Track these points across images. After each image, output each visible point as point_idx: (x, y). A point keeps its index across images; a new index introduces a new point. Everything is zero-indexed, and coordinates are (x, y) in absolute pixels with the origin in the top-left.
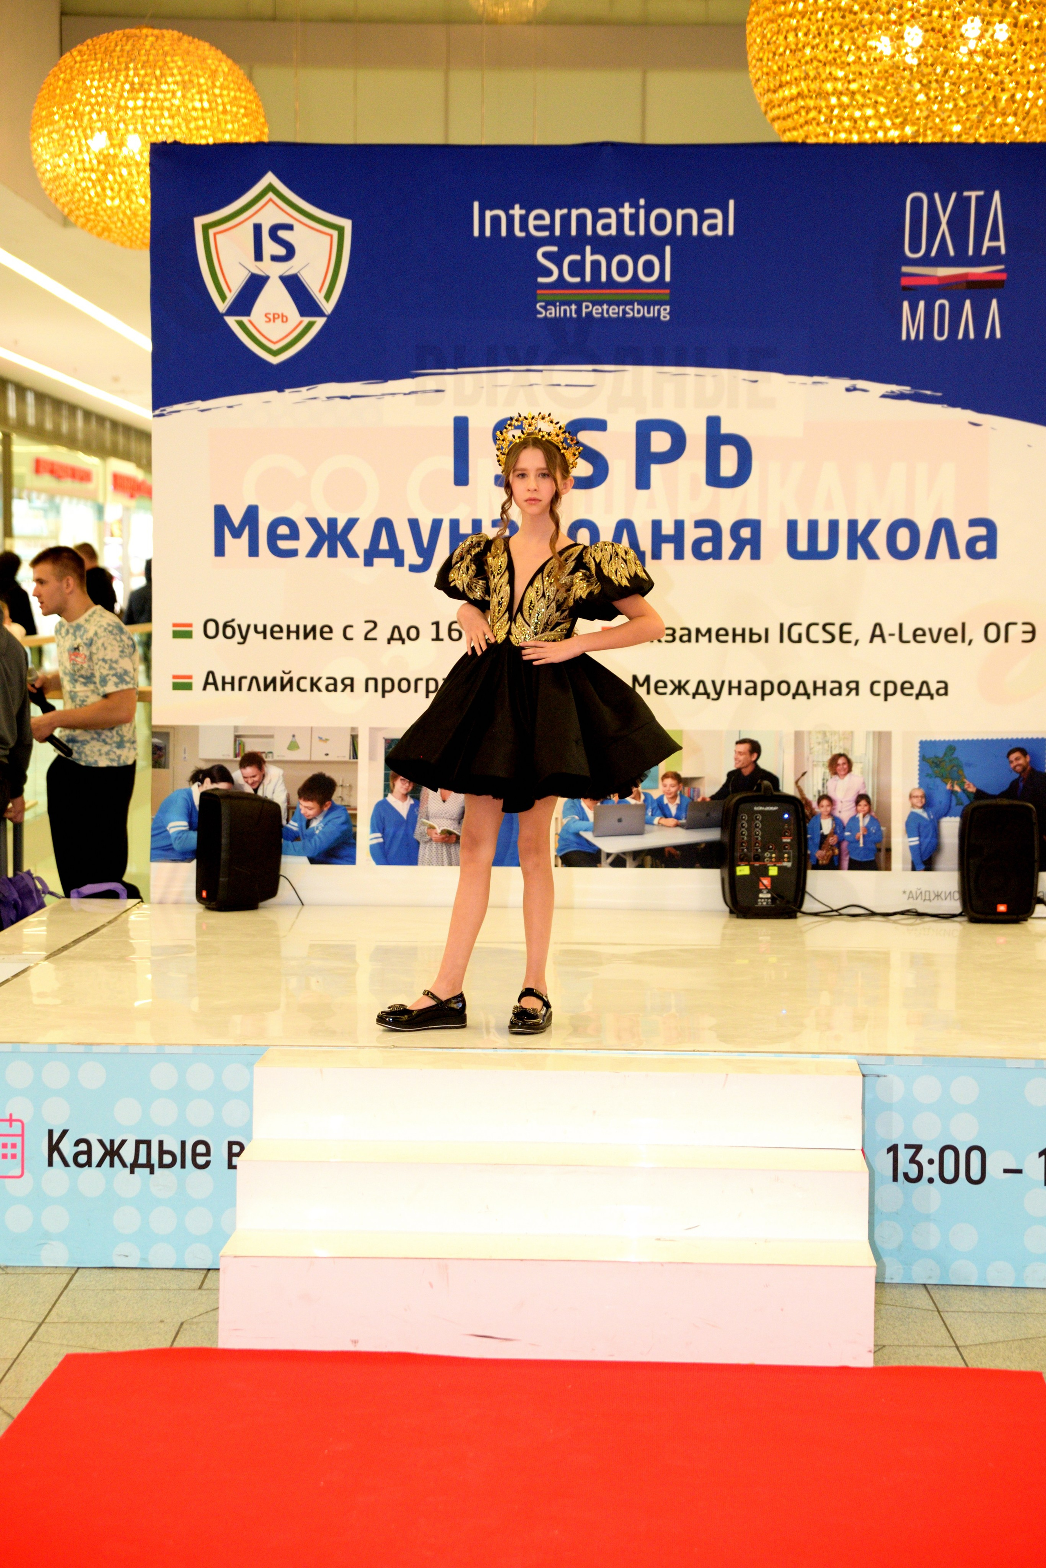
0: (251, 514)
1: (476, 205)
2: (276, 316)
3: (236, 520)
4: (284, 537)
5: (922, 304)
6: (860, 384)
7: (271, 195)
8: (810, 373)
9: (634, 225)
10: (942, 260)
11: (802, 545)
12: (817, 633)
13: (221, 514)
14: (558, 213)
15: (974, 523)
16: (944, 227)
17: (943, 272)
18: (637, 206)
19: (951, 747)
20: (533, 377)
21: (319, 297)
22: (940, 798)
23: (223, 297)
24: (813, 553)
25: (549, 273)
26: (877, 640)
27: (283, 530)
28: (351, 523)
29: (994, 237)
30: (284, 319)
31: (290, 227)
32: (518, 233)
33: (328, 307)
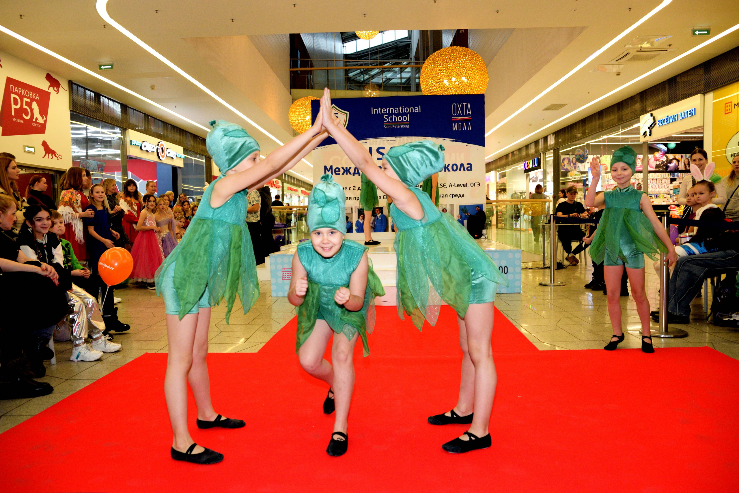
0: (331, 167)
1: (372, 108)
3: (328, 168)
4: (337, 171)
5: (456, 124)
6: (445, 139)
7: (333, 108)
8: (436, 137)
9: (402, 110)
10: (460, 116)
13: (326, 167)
14: (387, 109)
15: (468, 164)
16: (459, 110)
17: (460, 118)
18: (402, 107)
19: (465, 206)
20: (384, 139)
22: (463, 216)
25: (386, 120)
26: (451, 187)
27: (337, 170)
28: (350, 168)
29: (469, 111)
31: (337, 114)
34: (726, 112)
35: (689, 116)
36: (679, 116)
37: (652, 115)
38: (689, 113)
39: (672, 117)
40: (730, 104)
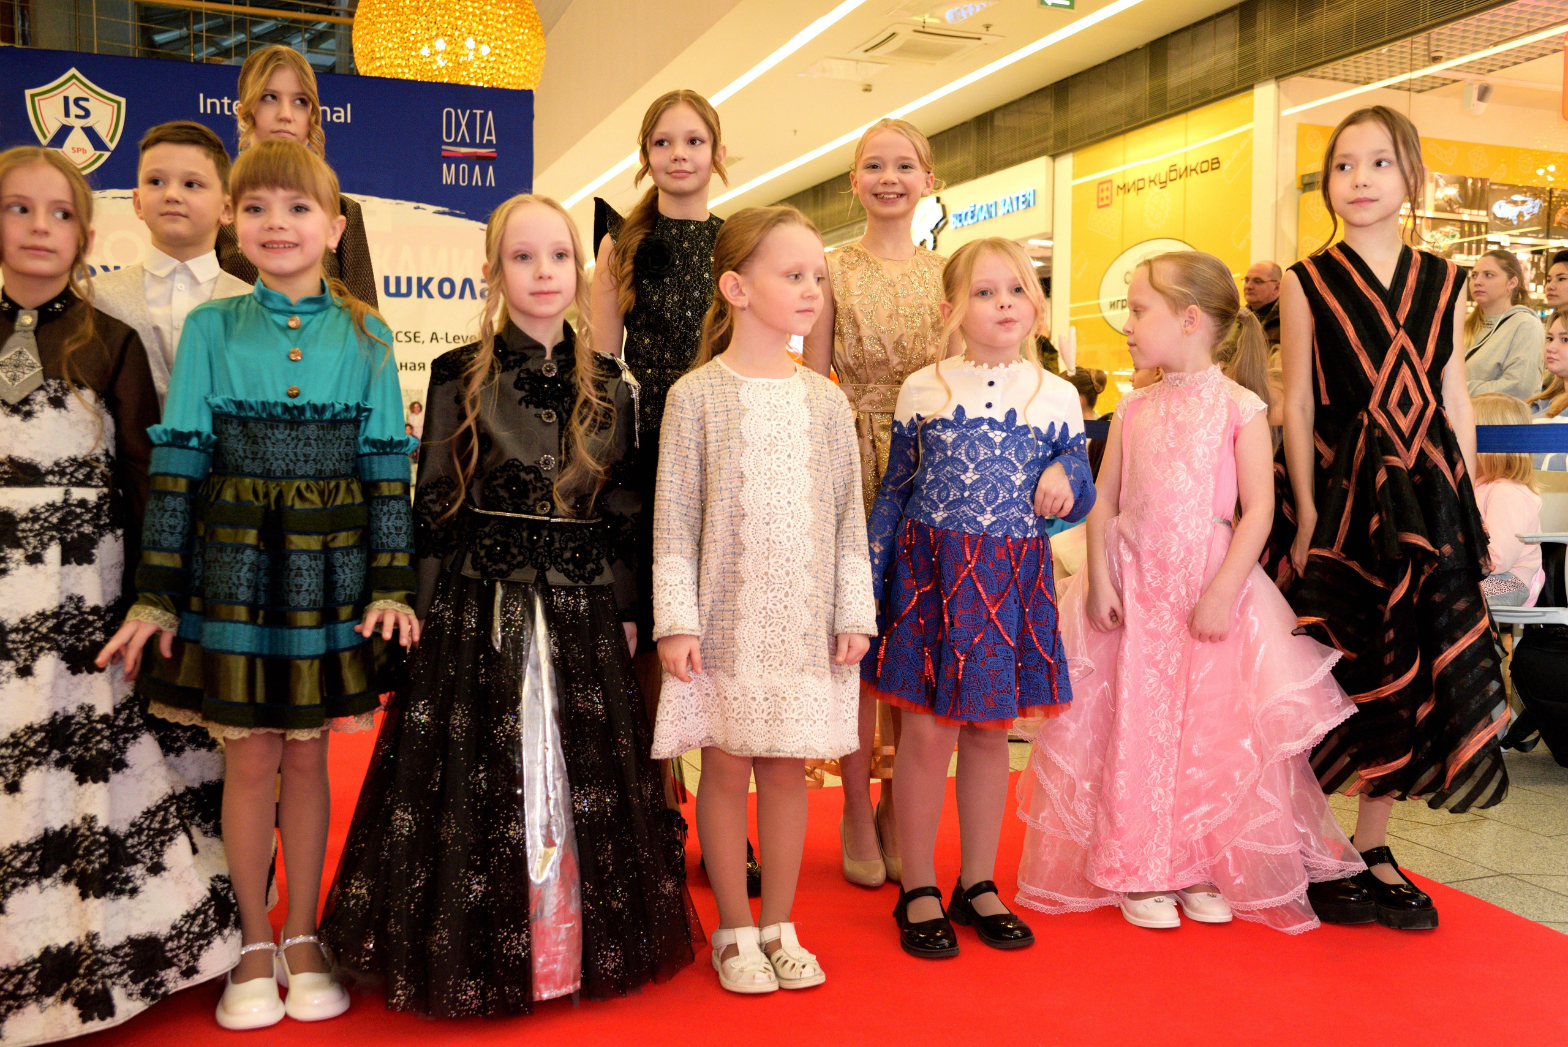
1: (201, 96)
2: (79, 150)
5: (453, 166)
6: (422, 205)
7: (74, 81)
8: (395, 197)
10: (463, 143)
11: (393, 289)
12: (401, 337)
16: (463, 127)
17: (464, 150)
21: (106, 141)
23: (45, 137)
24: (398, 294)
26: (434, 341)
29: (490, 134)
30: (84, 151)
31: (87, 100)
32: (226, 112)
33: (112, 146)
34: (1101, 203)
35: (1022, 206)
36: (1000, 205)
37: (938, 200)
38: (1022, 199)
39: (985, 208)
40: (1109, 185)
